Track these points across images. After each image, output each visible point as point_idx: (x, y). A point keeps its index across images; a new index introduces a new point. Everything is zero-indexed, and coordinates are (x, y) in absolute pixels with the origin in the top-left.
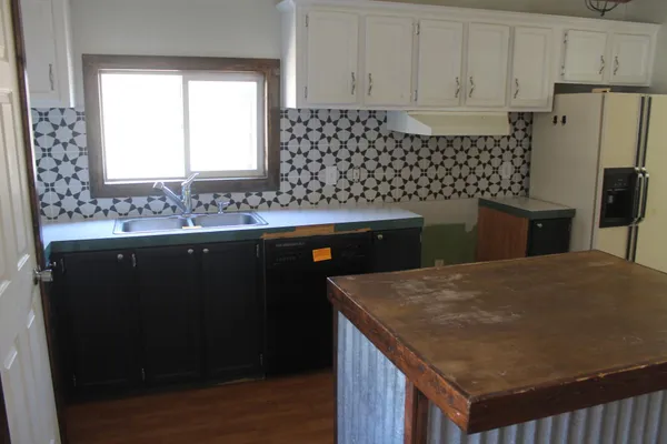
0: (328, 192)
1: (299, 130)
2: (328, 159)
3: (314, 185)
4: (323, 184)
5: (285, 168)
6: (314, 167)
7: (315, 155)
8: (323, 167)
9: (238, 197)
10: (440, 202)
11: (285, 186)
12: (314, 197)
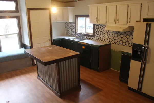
0: (101, 39)
1: (97, 27)
2: (102, 33)
3: (99, 37)
4: (101, 37)
5: (95, 33)
6: (99, 34)
7: (99, 32)
8: (101, 34)
9: (90, 37)
10: (122, 46)
11: (95, 37)
12: (99, 40)
